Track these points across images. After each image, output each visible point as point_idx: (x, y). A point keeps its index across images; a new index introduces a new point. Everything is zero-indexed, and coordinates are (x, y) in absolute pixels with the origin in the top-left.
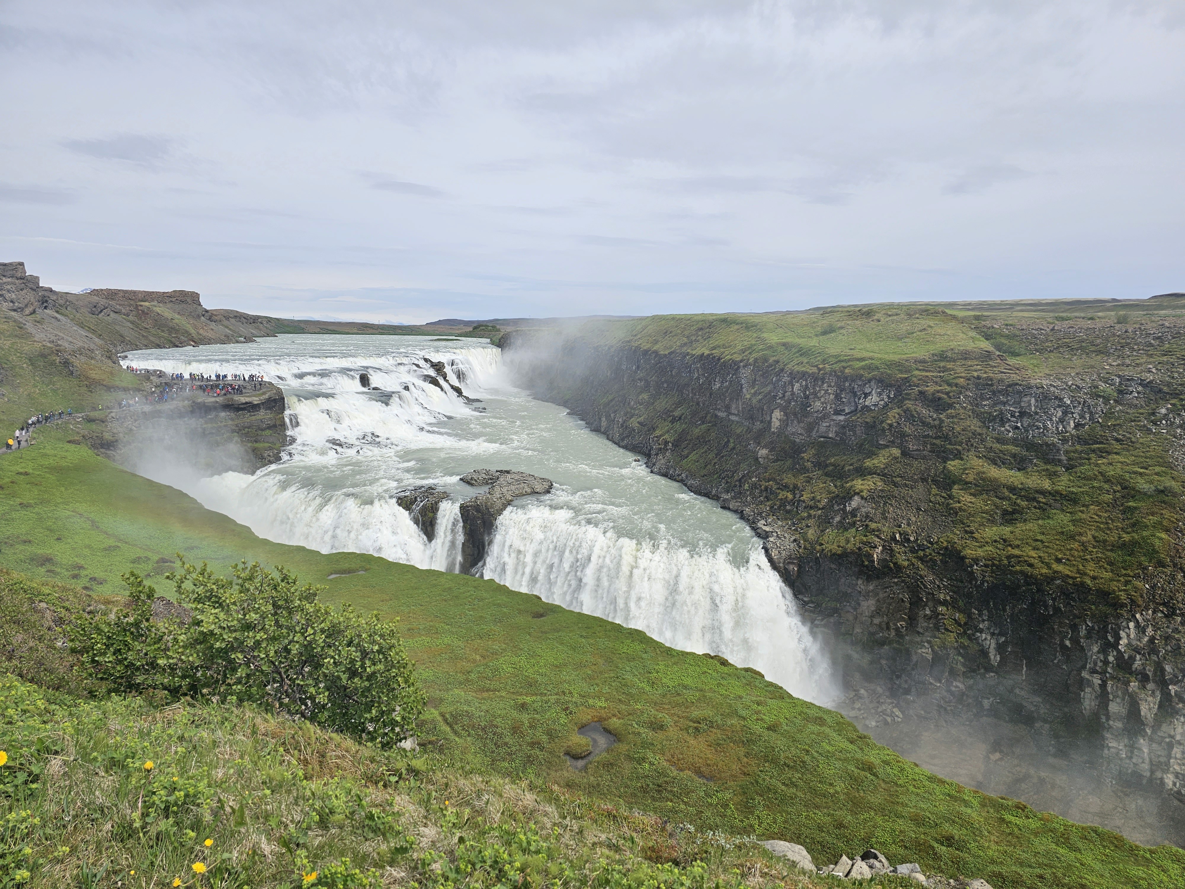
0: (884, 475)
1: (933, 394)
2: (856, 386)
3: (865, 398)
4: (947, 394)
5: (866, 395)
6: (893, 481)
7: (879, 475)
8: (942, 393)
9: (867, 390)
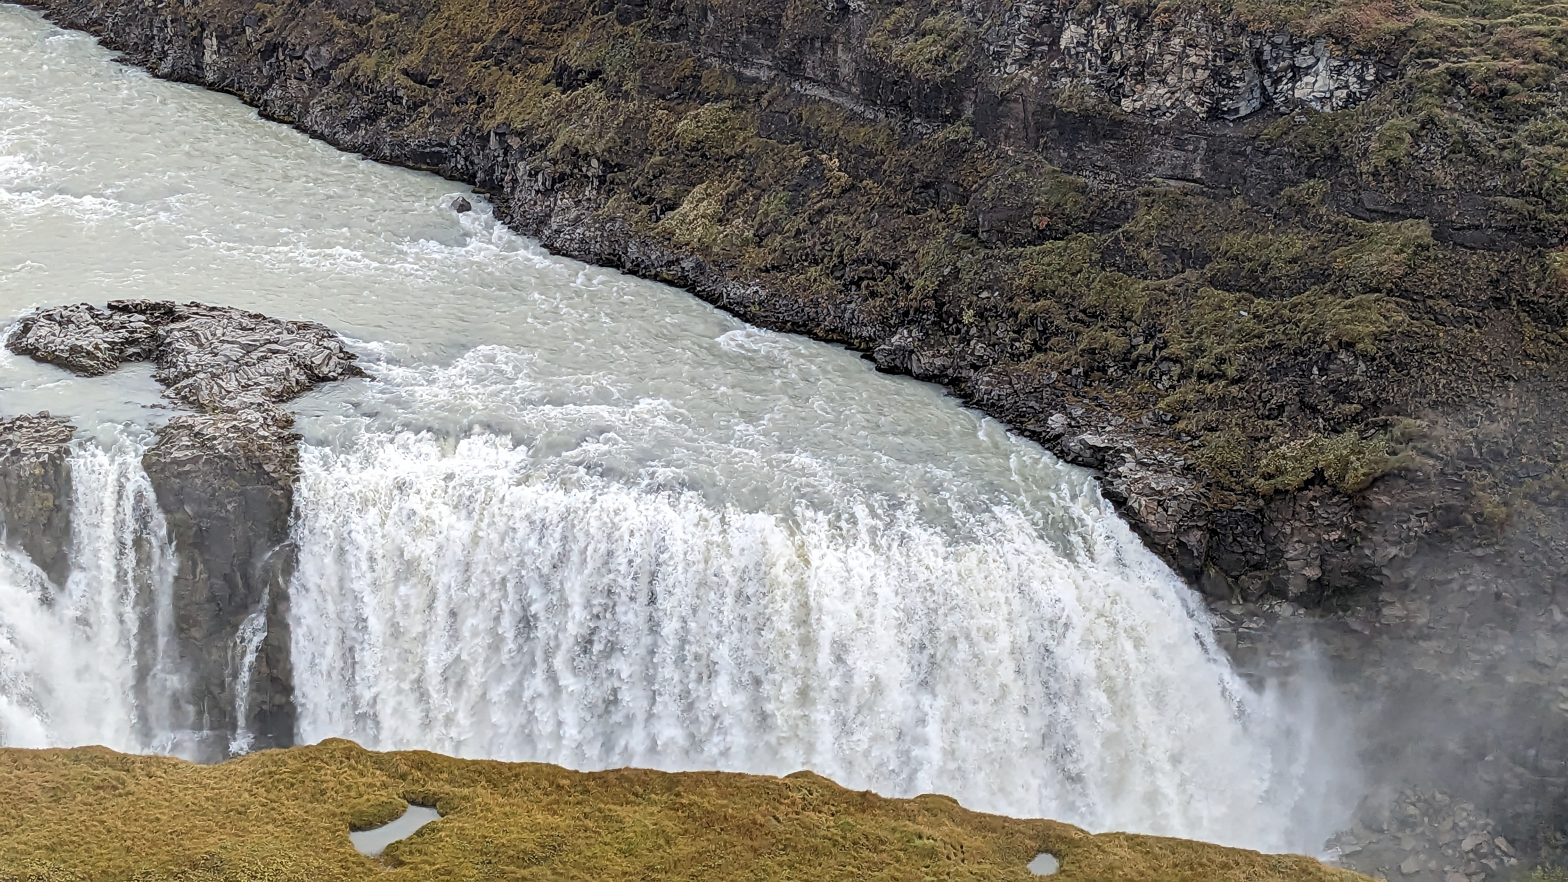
0: (1405, 294)
1: (1485, 81)
2: (1267, 48)
3: (1294, 80)
4: (1521, 80)
5: (1297, 73)
6: (1430, 311)
7: (1390, 292)
8: (1508, 77)
9: (1302, 61)
